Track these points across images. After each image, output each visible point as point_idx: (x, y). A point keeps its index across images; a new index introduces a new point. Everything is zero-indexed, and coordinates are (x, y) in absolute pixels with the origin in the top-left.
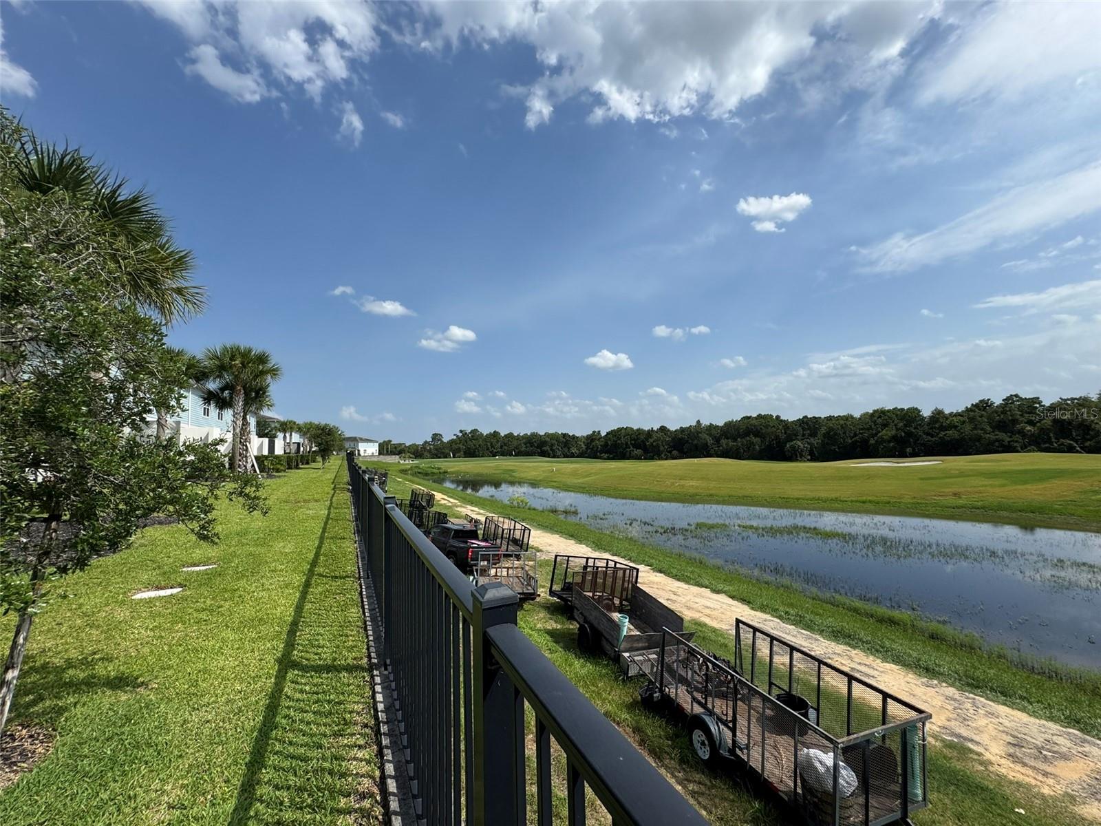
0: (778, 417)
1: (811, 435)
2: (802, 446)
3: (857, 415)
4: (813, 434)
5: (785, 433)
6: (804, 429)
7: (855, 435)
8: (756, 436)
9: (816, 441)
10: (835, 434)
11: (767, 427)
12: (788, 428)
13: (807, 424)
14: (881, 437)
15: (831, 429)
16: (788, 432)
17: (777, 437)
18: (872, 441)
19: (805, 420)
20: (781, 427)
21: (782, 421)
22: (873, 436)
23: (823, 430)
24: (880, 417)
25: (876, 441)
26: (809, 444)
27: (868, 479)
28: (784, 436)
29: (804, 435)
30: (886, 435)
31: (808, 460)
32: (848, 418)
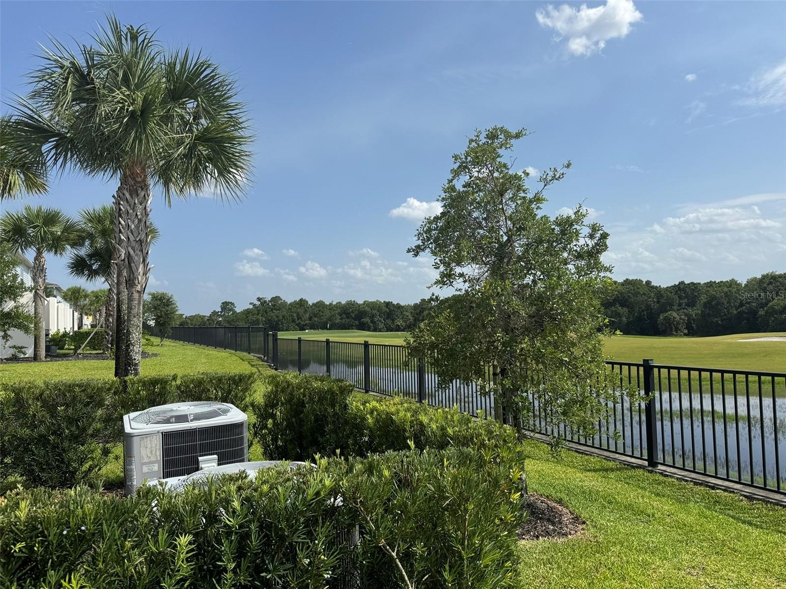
0: (648, 283)
1: (688, 305)
2: (678, 317)
3: (743, 280)
4: (691, 304)
5: (658, 302)
6: (680, 298)
7: (741, 305)
8: (622, 305)
9: (694, 312)
10: (718, 304)
11: (636, 294)
12: (662, 296)
13: (685, 292)
14: (772, 307)
15: (713, 298)
16: (662, 301)
17: (648, 307)
18: (762, 312)
19: (682, 286)
20: (652, 295)
21: (653, 287)
22: (763, 306)
23: (703, 299)
24: (771, 283)
25: (766, 312)
26: (686, 315)
27: (765, 356)
28: (656, 306)
29: (680, 305)
30: (778, 305)
31: (685, 335)
32: (732, 283)
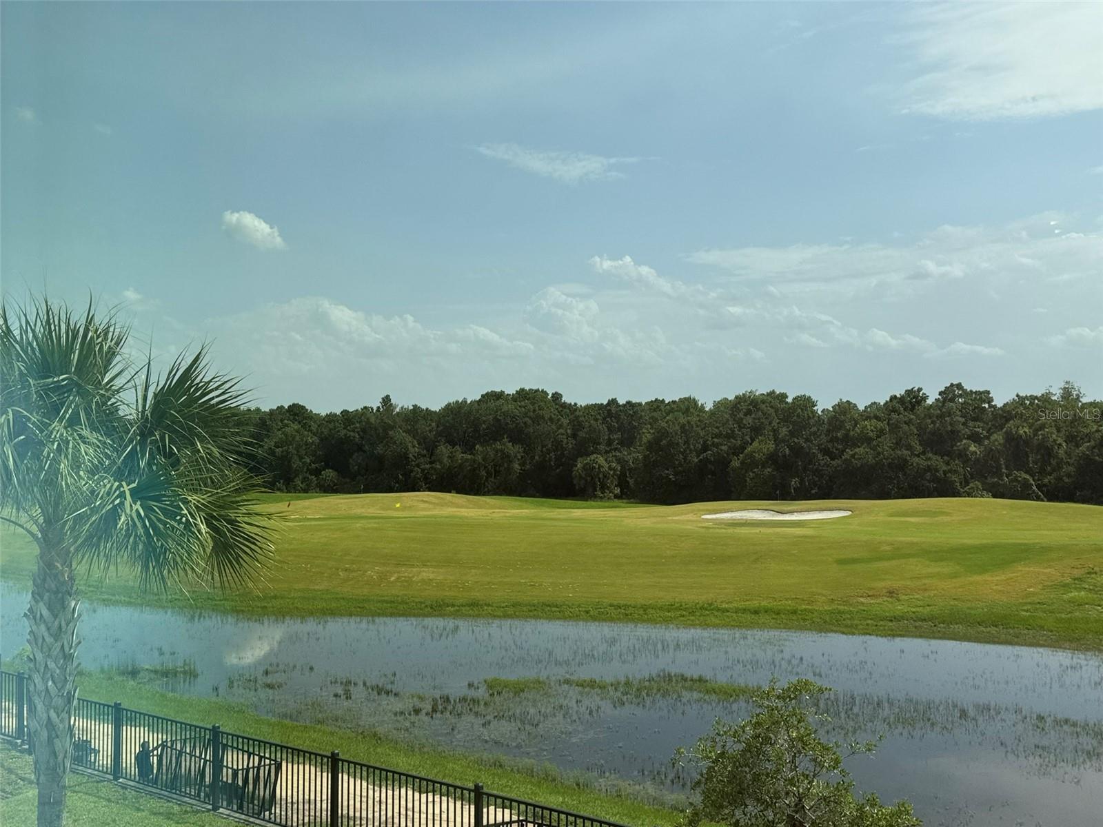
0: (557, 396)
1: (622, 443)
2: (606, 465)
4: (628, 442)
5: (574, 436)
6: (610, 430)
7: (705, 448)
8: (514, 440)
9: (633, 456)
10: (670, 444)
11: (538, 419)
12: (580, 424)
13: (618, 417)
14: (751, 456)
15: (663, 433)
16: (582, 434)
17: (558, 445)
18: (735, 463)
19: (613, 409)
20: (565, 421)
21: (564, 405)
22: (737, 451)
23: (647, 435)
24: (749, 412)
25: (742, 463)
26: (619, 461)
28: (570, 444)
29: (609, 443)
30: (759, 451)
31: (616, 497)
32: (688, 406)
